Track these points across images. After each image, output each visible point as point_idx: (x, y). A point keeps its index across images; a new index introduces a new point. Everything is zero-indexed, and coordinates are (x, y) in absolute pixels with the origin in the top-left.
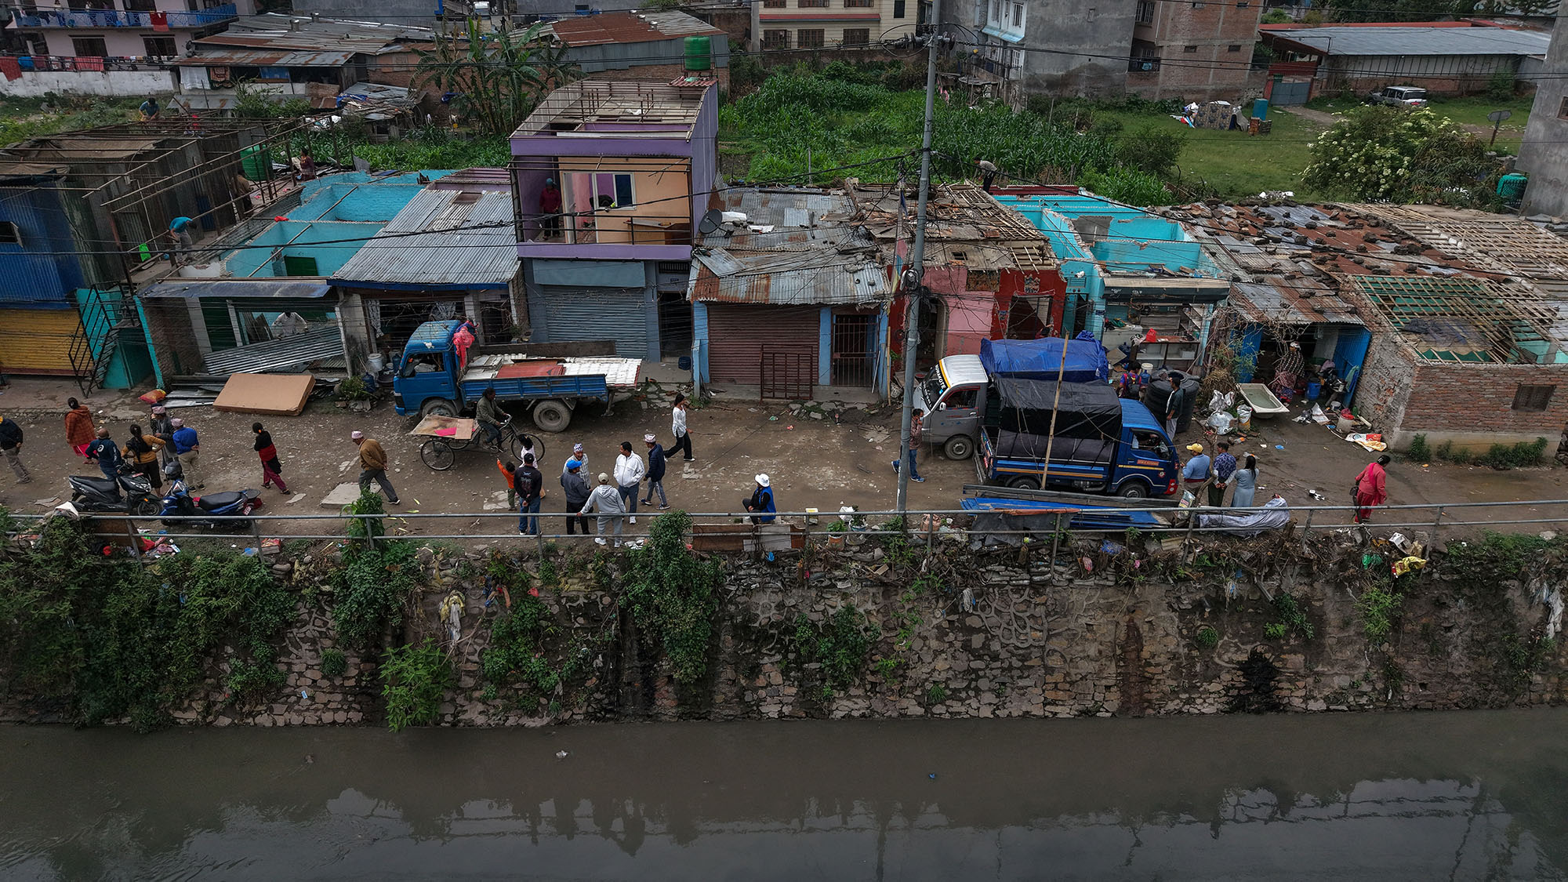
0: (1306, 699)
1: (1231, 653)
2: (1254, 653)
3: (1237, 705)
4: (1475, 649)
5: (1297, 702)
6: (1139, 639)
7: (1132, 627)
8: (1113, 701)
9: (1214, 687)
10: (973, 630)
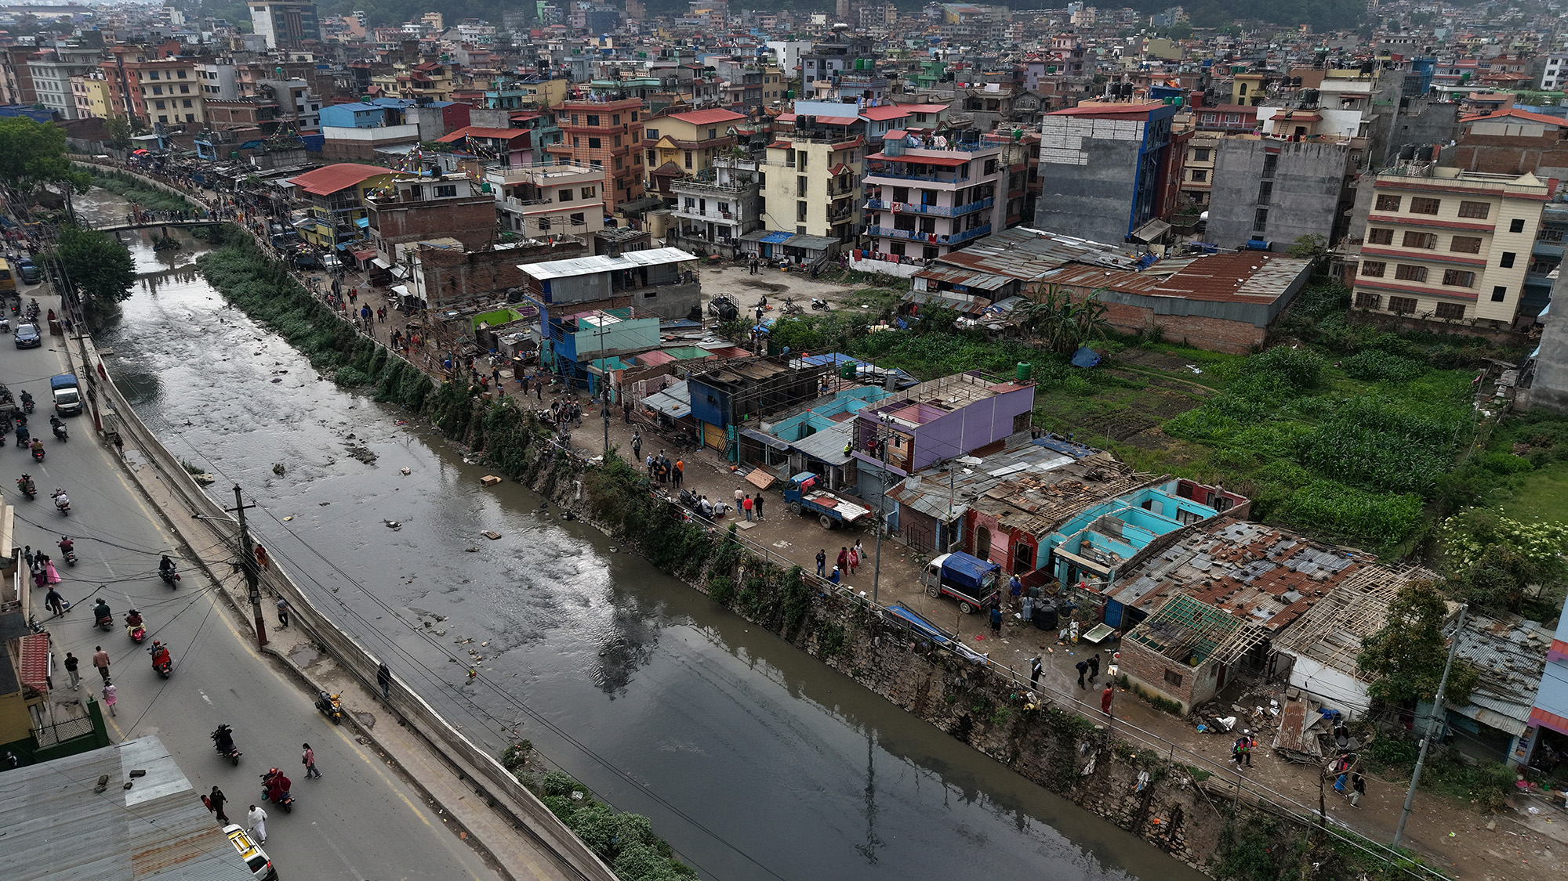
0: (979, 744)
1: (959, 711)
2: (966, 715)
3: (953, 732)
4: (1053, 761)
5: (975, 744)
6: (929, 687)
7: (928, 681)
8: (911, 707)
9: (947, 721)
10: (876, 654)
